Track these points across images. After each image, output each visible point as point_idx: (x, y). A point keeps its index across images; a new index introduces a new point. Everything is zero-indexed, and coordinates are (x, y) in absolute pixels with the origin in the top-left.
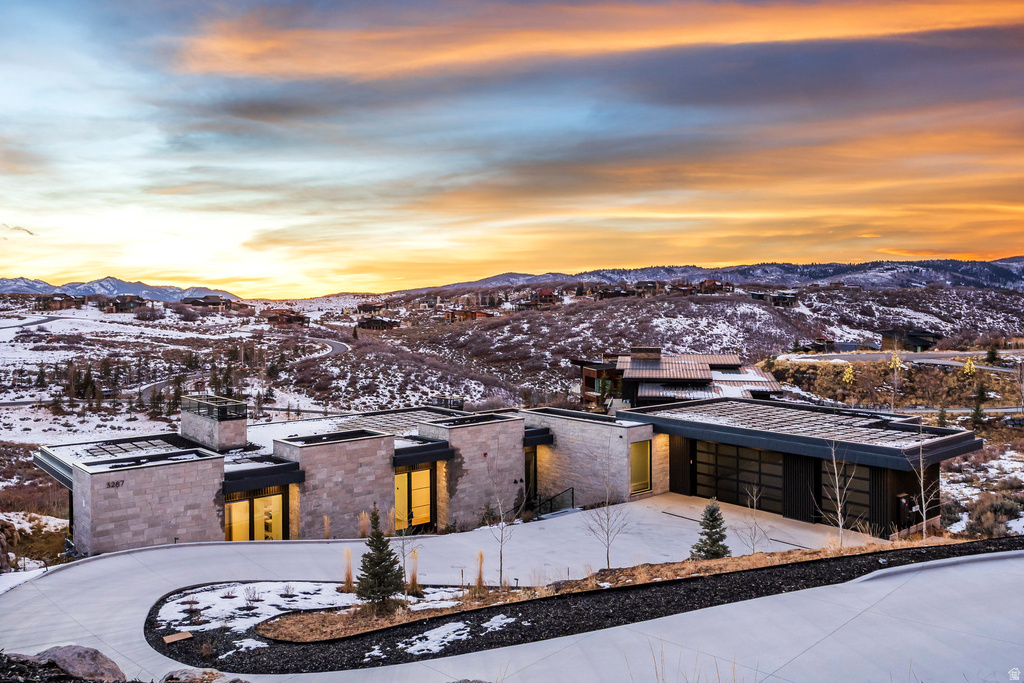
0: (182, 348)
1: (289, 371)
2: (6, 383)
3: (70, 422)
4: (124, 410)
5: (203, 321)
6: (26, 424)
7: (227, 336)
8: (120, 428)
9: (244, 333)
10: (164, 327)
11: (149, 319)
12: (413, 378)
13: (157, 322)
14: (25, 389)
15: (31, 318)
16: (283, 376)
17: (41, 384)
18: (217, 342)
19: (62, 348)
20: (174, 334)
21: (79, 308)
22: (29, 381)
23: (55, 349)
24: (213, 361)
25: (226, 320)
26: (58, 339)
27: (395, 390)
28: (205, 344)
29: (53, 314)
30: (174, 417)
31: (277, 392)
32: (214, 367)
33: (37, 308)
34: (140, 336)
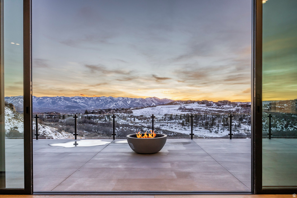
0: (216, 112)
1: (246, 119)
2: (173, 118)
3: (186, 128)
4: (198, 126)
5: (223, 106)
6: (176, 127)
7: (229, 110)
8: (197, 130)
9: (234, 109)
10: (213, 108)
11: (209, 106)
12: (290, 123)
13: (211, 106)
14: (177, 119)
15: (183, 105)
16: (244, 120)
17: (181, 119)
18: (226, 111)
19: (188, 111)
20: (215, 109)
21: (193, 103)
22: (178, 118)
23: (186, 111)
24: (224, 116)
25: (229, 106)
26: (187, 109)
27: (283, 126)
28: (223, 112)
29: (188, 104)
30: (211, 129)
31: (242, 125)
32: (224, 117)
33: (185, 103)
34: (206, 110)
